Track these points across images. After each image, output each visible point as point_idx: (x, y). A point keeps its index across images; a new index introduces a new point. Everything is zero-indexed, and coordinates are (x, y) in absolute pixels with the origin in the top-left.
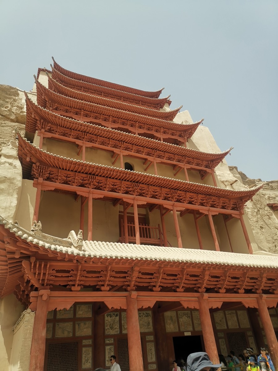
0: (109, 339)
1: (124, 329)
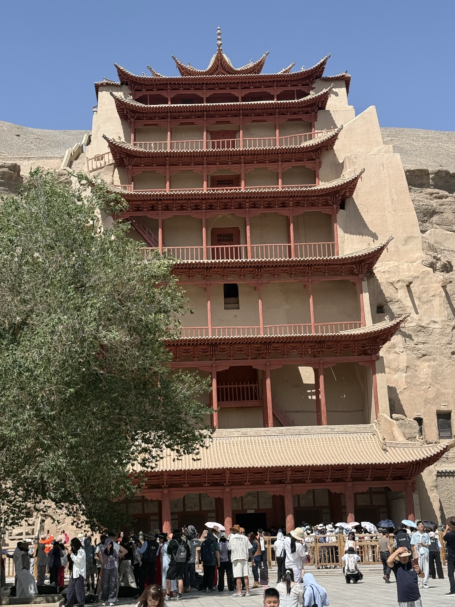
0: (174, 515)
1: (188, 507)
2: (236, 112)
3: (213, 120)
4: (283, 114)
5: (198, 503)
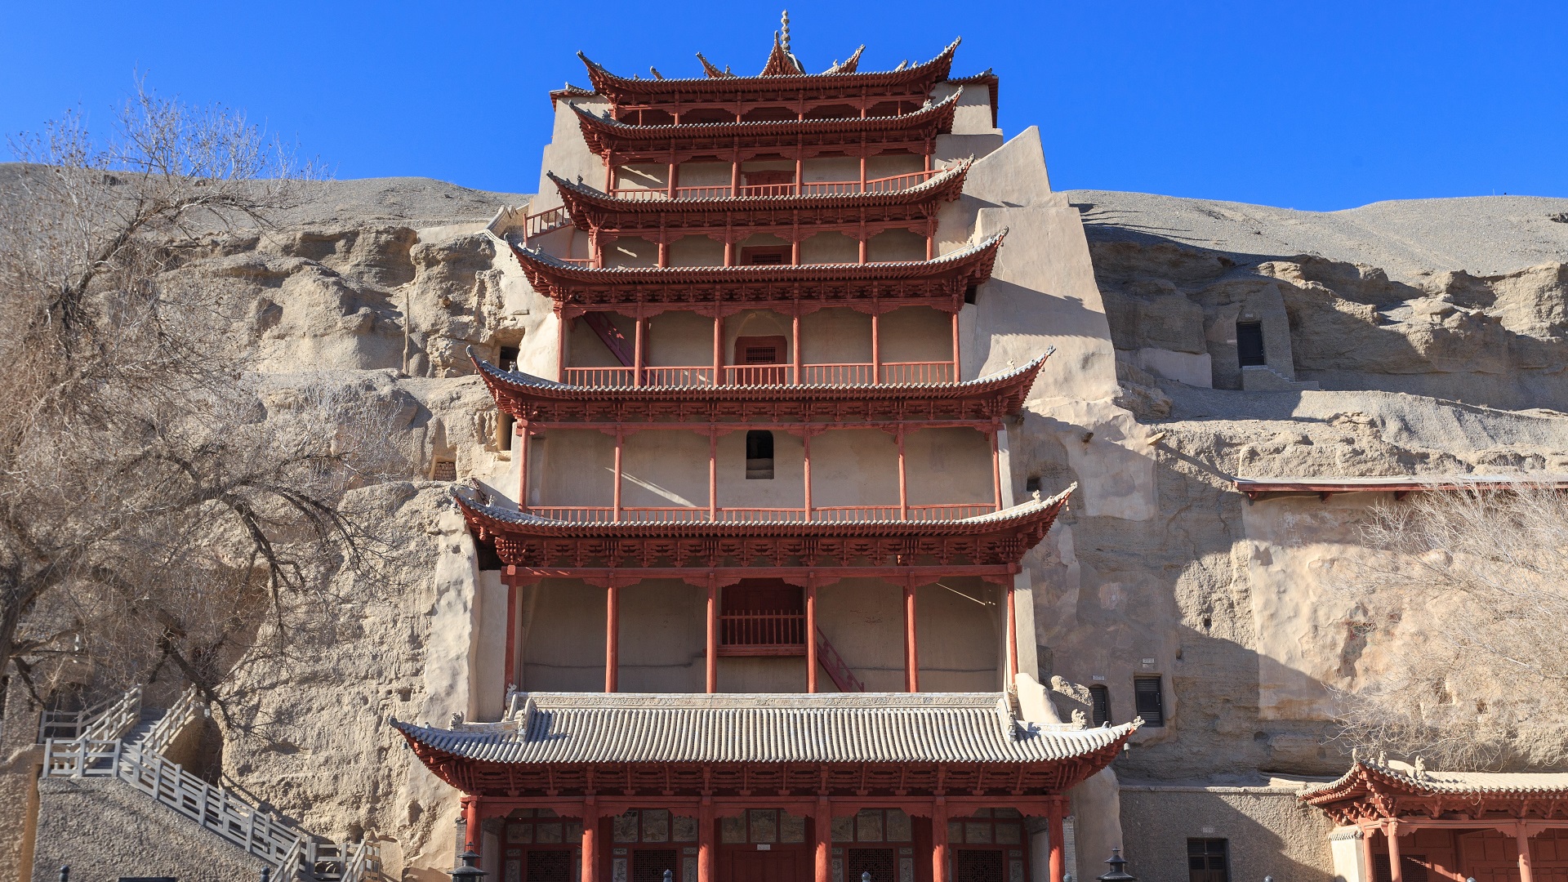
0: (620, 849)
1: (647, 836)
2: (791, 138)
3: (749, 153)
4: (874, 141)
5: (667, 827)
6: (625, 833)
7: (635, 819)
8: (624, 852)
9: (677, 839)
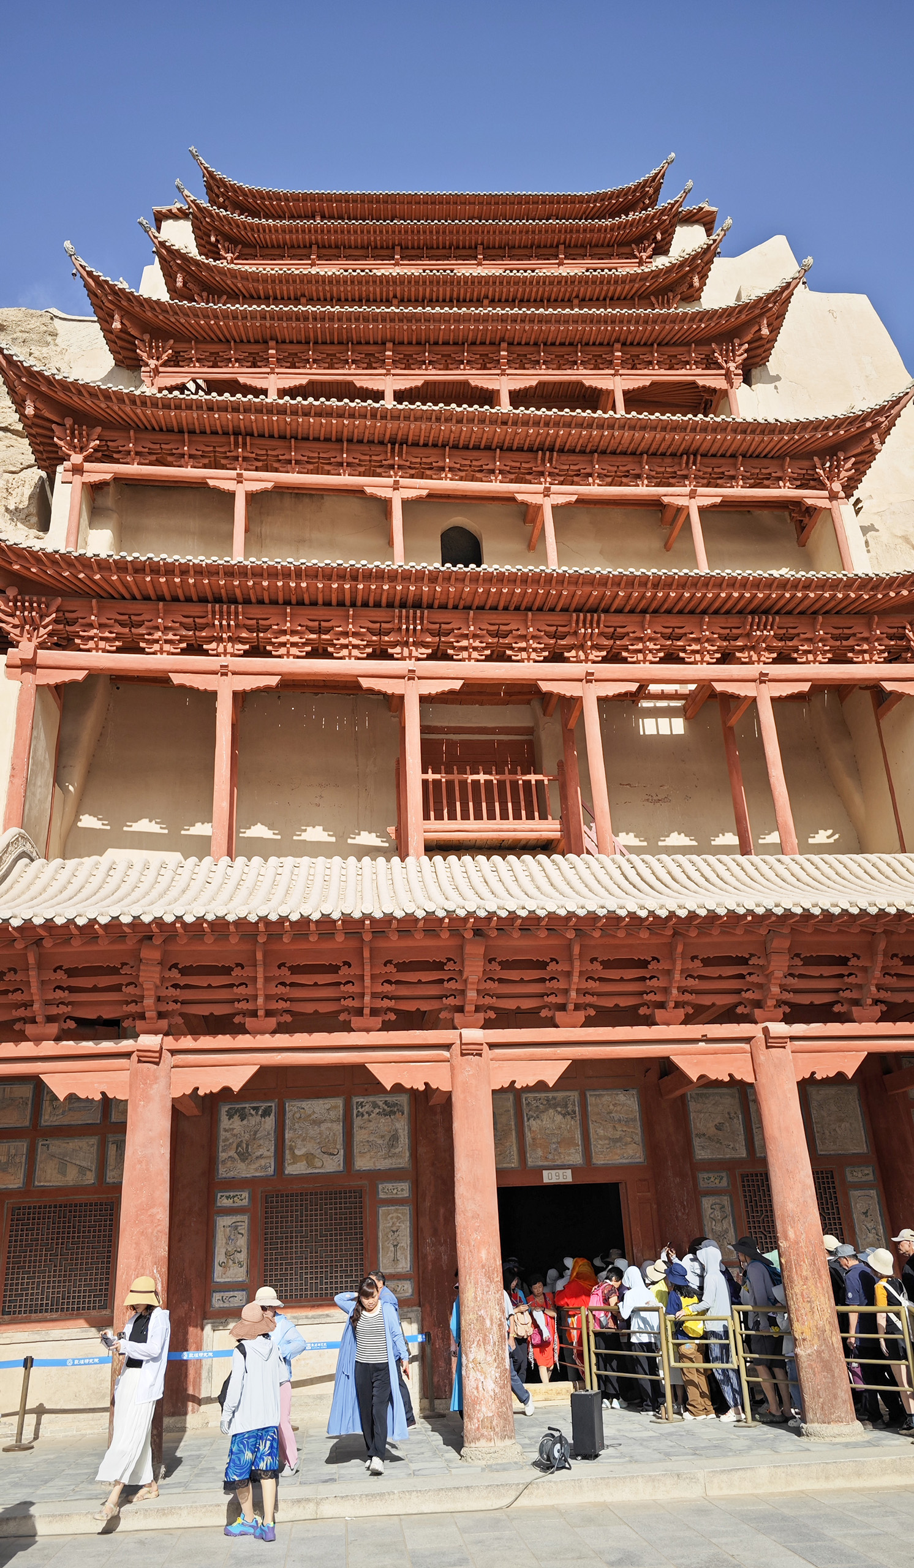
0: (232, 1194)
1: (296, 1159)
5: (340, 1139)
6: (244, 1156)
7: (270, 1122)
8: (243, 1198)
9: (362, 1163)
